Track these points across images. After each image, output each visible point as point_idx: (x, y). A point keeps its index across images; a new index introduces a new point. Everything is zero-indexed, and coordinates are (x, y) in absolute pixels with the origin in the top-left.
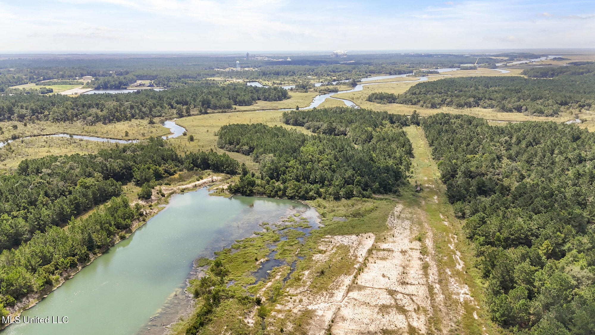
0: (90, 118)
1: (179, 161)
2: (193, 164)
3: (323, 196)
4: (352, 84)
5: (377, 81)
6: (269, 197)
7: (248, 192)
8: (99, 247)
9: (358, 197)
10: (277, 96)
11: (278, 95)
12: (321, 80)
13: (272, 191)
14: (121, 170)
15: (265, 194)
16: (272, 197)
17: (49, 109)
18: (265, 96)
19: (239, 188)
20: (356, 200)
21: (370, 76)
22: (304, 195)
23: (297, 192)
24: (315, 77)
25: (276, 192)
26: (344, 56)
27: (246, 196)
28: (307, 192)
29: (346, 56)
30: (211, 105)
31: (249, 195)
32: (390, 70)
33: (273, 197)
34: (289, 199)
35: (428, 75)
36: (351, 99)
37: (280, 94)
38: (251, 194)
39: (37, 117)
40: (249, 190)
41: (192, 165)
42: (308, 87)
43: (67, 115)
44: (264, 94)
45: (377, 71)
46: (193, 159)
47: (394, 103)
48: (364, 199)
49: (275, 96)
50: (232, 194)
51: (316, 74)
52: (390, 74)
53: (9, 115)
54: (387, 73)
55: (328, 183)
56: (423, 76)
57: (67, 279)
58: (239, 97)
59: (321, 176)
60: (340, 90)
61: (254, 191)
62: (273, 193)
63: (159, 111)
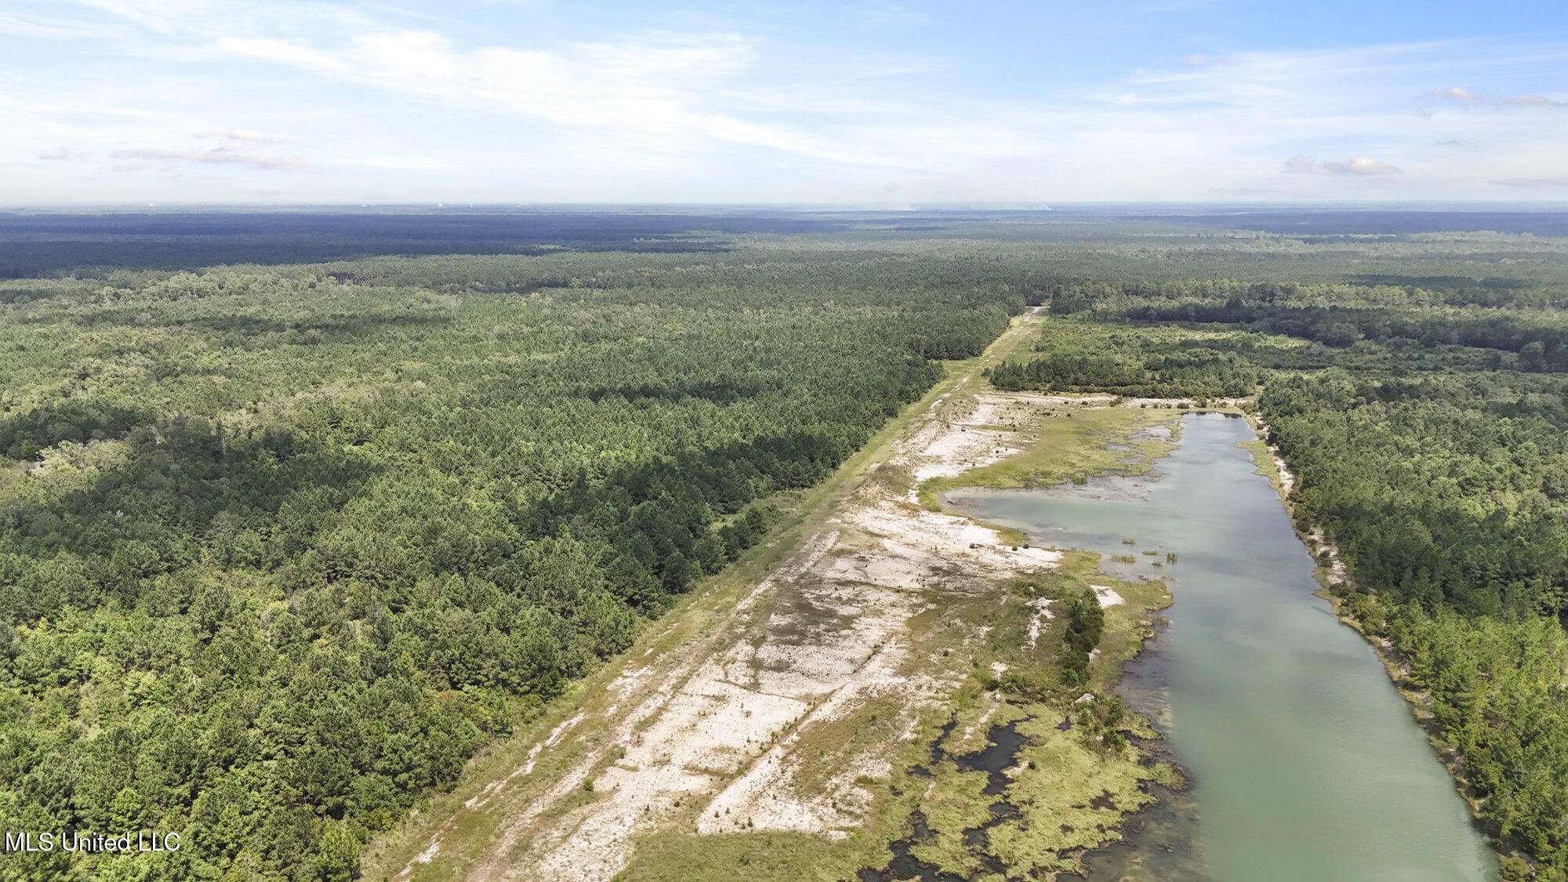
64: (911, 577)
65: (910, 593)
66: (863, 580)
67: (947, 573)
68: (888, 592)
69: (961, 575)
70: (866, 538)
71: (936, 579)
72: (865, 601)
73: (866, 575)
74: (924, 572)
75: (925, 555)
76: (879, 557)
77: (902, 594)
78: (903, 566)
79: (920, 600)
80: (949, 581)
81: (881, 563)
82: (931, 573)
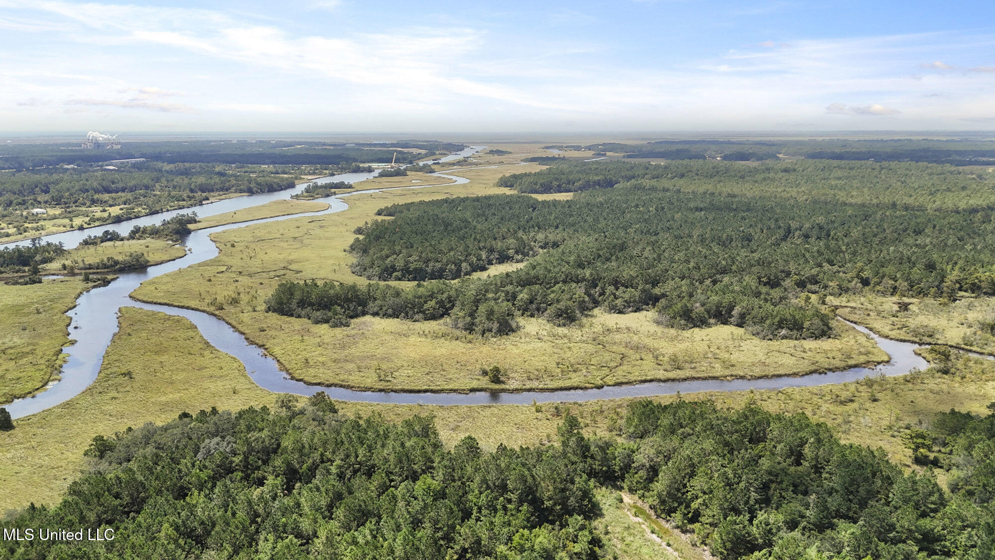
4: (177, 232)
5: (238, 217)
12: (77, 221)
21: (207, 199)
24: (57, 211)
26: (115, 147)
29: (119, 147)
32: (247, 183)
35: (335, 193)
36: (212, 309)
42: (38, 258)
47: (364, 314)
51: (57, 201)
52: (251, 192)
54: (241, 191)
56: (328, 196)
60: (151, 258)
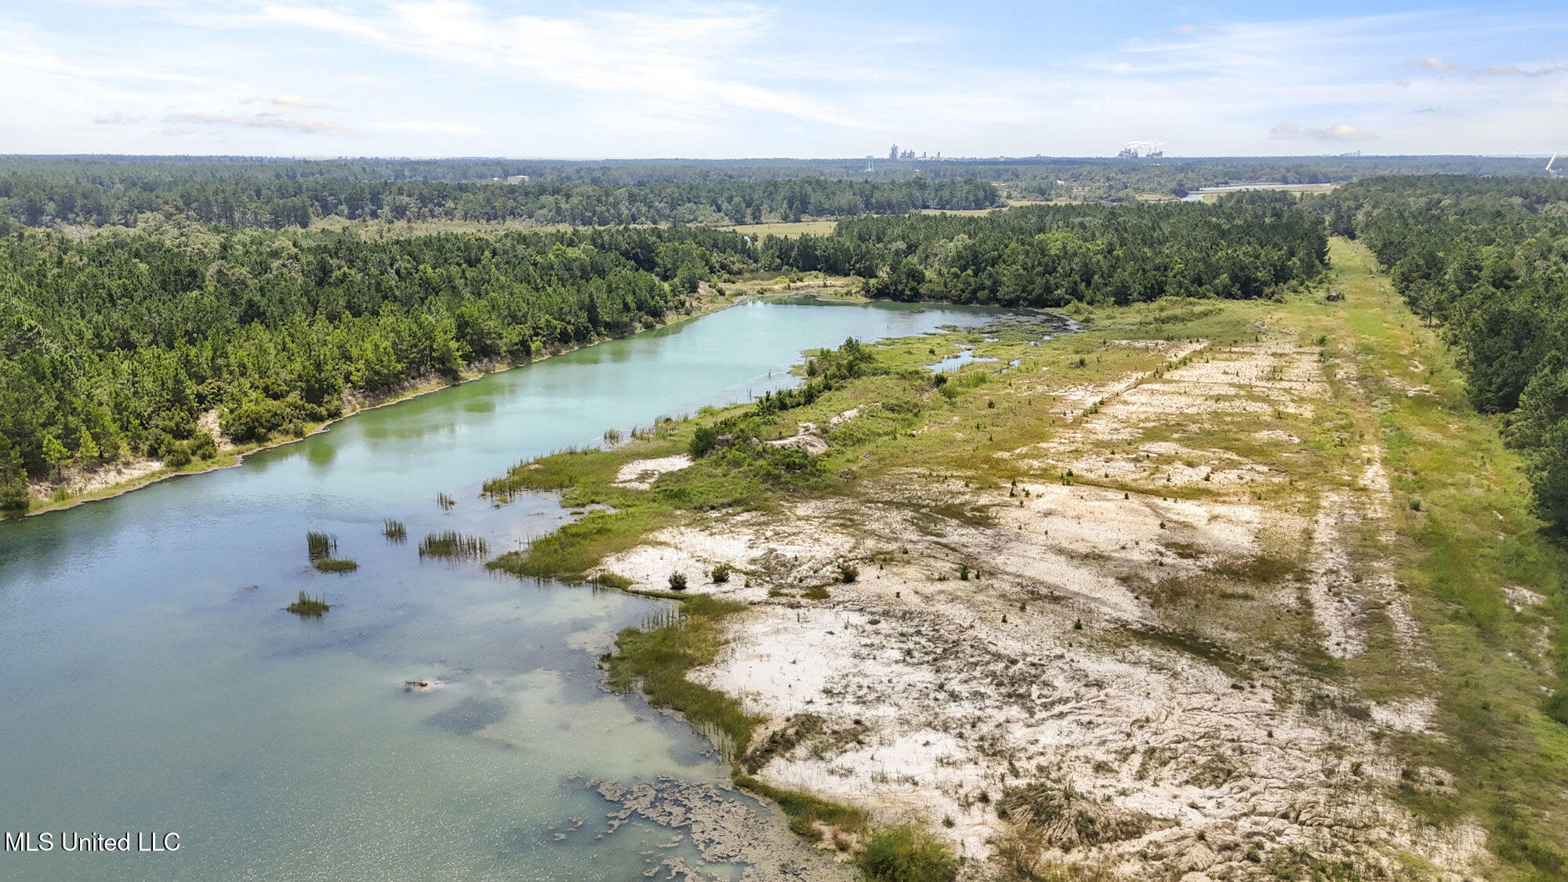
0: (544, 211)
1: (749, 256)
2: (782, 259)
3: (1088, 298)
4: (1174, 192)
6: (955, 302)
7: (908, 292)
8: (607, 325)
9: (1177, 294)
10: (971, 198)
11: (975, 195)
13: (963, 291)
14: (633, 249)
15: (946, 298)
16: (963, 304)
17: (455, 198)
18: (941, 198)
19: (886, 287)
20: (1171, 301)
21: (1227, 183)
22: (1041, 295)
23: (1023, 291)
24: (1074, 184)
25: (975, 292)
27: (903, 301)
28: (1048, 289)
30: (810, 207)
31: (911, 299)
32: (1283, 171)
33: (967, 302)
34: (1003, 306)
37: (981, 194)
38: (915, 297)
39: (431, 211)
40: (911, 290)
41: (778, 261)
43: (493, 208)
44: (940, 193)
45: (1247, 175)
46: (781, 249)
48: (1192, 299)
49: (967, 198)
50: (871, 297)
51: (1076, 178)
53: (374, 208)
55: (1101, 281)
57: (554, 354)
58: (877, 195)
59: (1086, 265)
61: (922, 291)
62: (967, 295)
63: (691, 212)
64: (1042, 505)
65: (1045, 475)
66: (1159, 501)
67: (952, 512)
68: (1091, 476)
69: (916, 507)
70: (1212, 630)
71: (984, 500)
72: (1136, 460)
73: (1154, 509)
74: (1010, 518)
75: (999, 560)
76: (1136, 556)
77: (1059, 473)
78: (1063, 530)
79: (1023, 465)
80: (954, 494)
81: (1125, 538)
82: (992, 512)
